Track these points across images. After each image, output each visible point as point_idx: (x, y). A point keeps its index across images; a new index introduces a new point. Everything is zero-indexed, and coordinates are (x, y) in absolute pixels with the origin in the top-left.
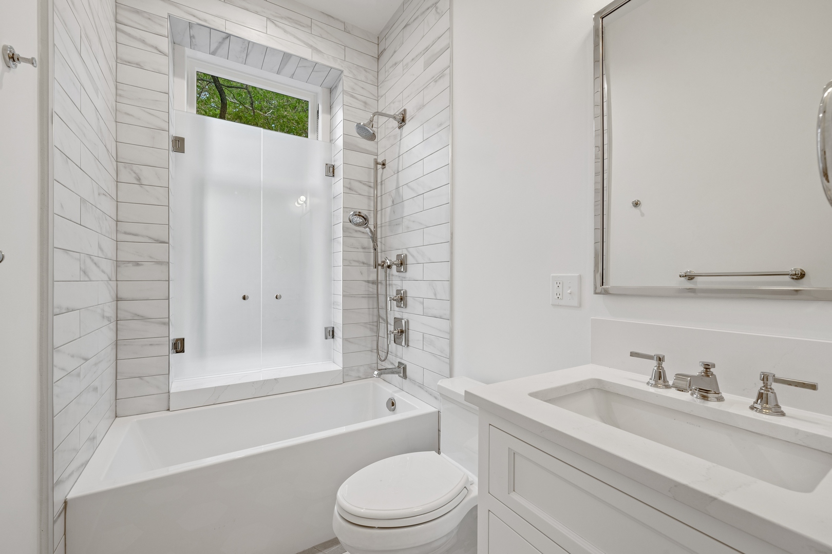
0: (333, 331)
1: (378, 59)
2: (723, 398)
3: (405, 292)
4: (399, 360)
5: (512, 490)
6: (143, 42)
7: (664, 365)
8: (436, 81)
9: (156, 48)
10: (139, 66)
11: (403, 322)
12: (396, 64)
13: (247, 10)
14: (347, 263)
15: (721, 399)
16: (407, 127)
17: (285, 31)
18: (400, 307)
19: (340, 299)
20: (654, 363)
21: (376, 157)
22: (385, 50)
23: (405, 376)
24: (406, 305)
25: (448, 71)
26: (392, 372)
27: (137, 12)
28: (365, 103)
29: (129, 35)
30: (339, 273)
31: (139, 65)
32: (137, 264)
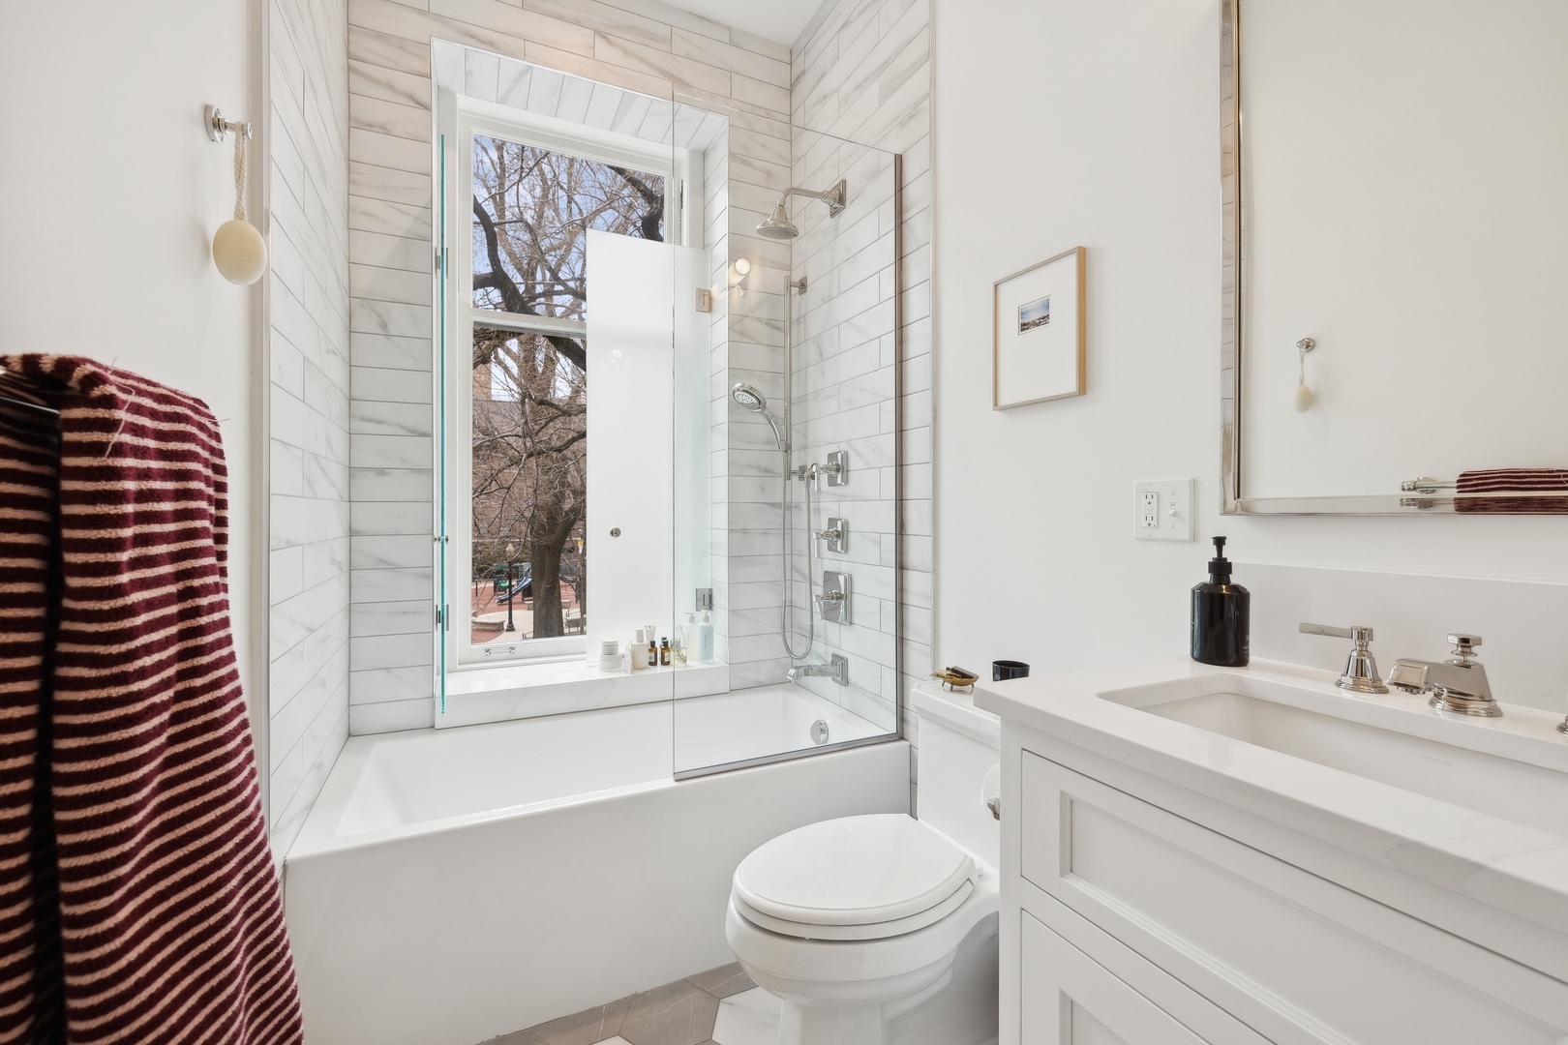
0: (711, 597)
1: (791, 91)
2: (1499, 710)
3: (846, 524)
4: (832, 650)
5: (1068, 869)
6: (391, 87)
7: (1372, 647)
8: (903, 125)
9: (412, 98)
10: (384, 131)
11: (841, 579)
12: (824, 98)
13: (560, 18)
14: (735, 470)
15: (1494, 713)
16: (849, 213)
17: (626, 52)
18: (836, 551)
19: (722, 537)
20: (1350, 645)
21: (788, 273)
22: (803, 73)
23: (845, 681)
24: (846, 548)
25: (926, 103)
26: (822, 672)
27: (381, 36)
28: (768, 174)
29: (369, 78)
30: (721, 489)
31: (384, 129)
32: (381, 472)
